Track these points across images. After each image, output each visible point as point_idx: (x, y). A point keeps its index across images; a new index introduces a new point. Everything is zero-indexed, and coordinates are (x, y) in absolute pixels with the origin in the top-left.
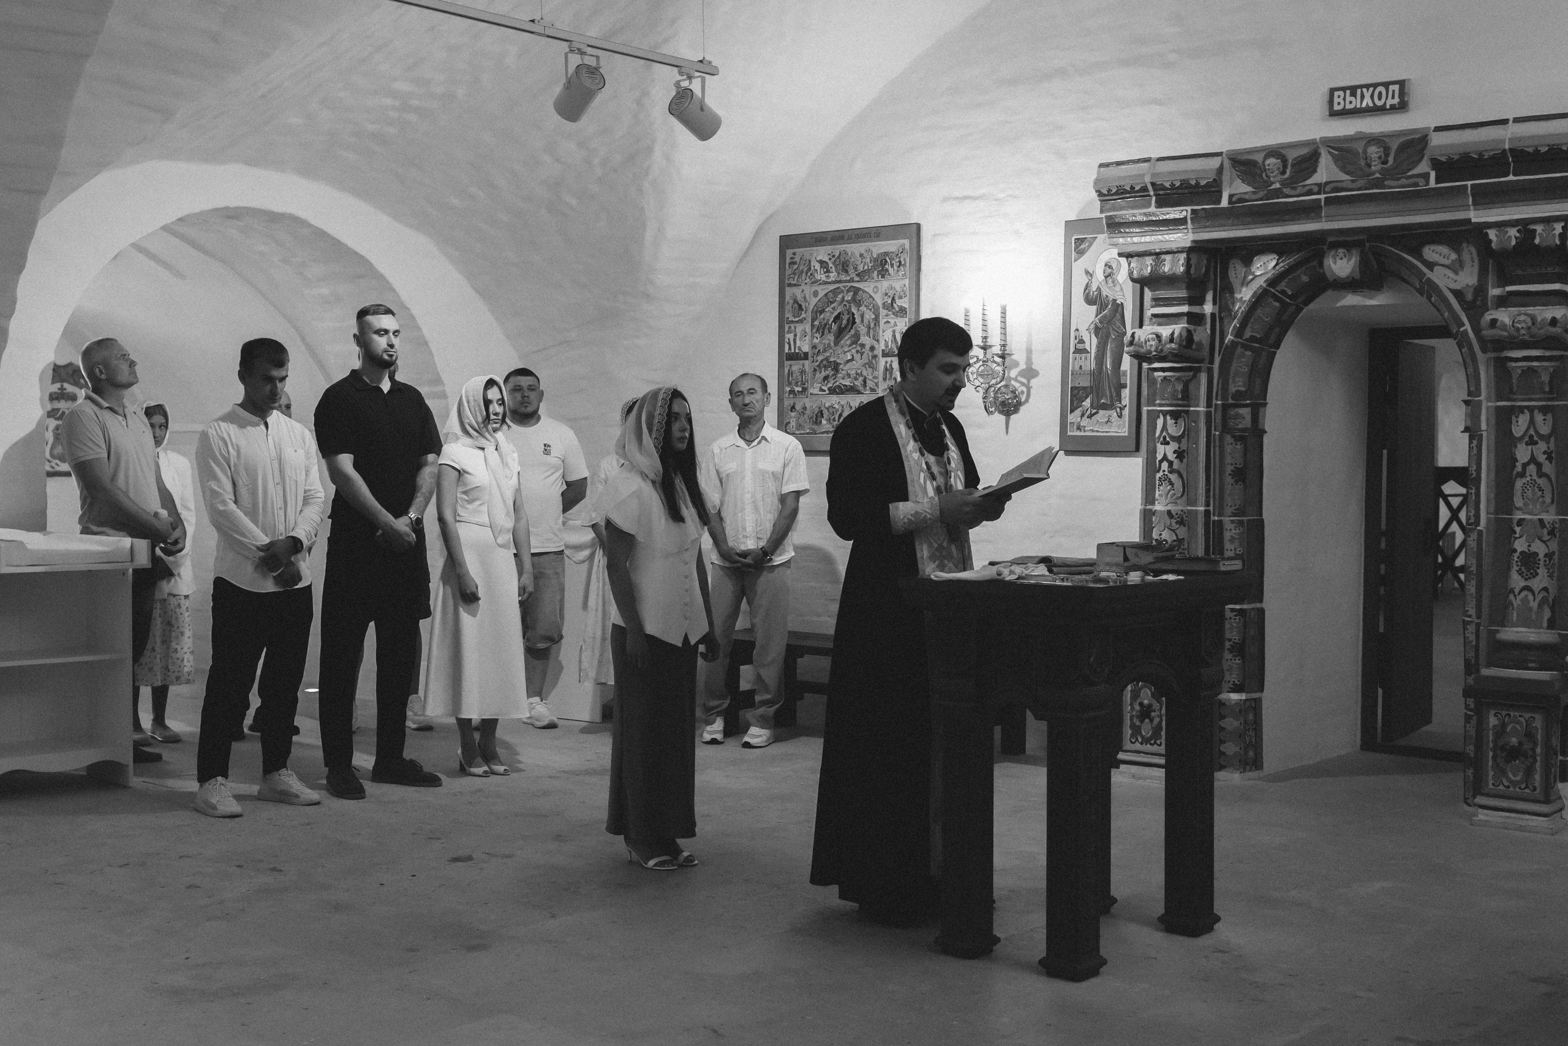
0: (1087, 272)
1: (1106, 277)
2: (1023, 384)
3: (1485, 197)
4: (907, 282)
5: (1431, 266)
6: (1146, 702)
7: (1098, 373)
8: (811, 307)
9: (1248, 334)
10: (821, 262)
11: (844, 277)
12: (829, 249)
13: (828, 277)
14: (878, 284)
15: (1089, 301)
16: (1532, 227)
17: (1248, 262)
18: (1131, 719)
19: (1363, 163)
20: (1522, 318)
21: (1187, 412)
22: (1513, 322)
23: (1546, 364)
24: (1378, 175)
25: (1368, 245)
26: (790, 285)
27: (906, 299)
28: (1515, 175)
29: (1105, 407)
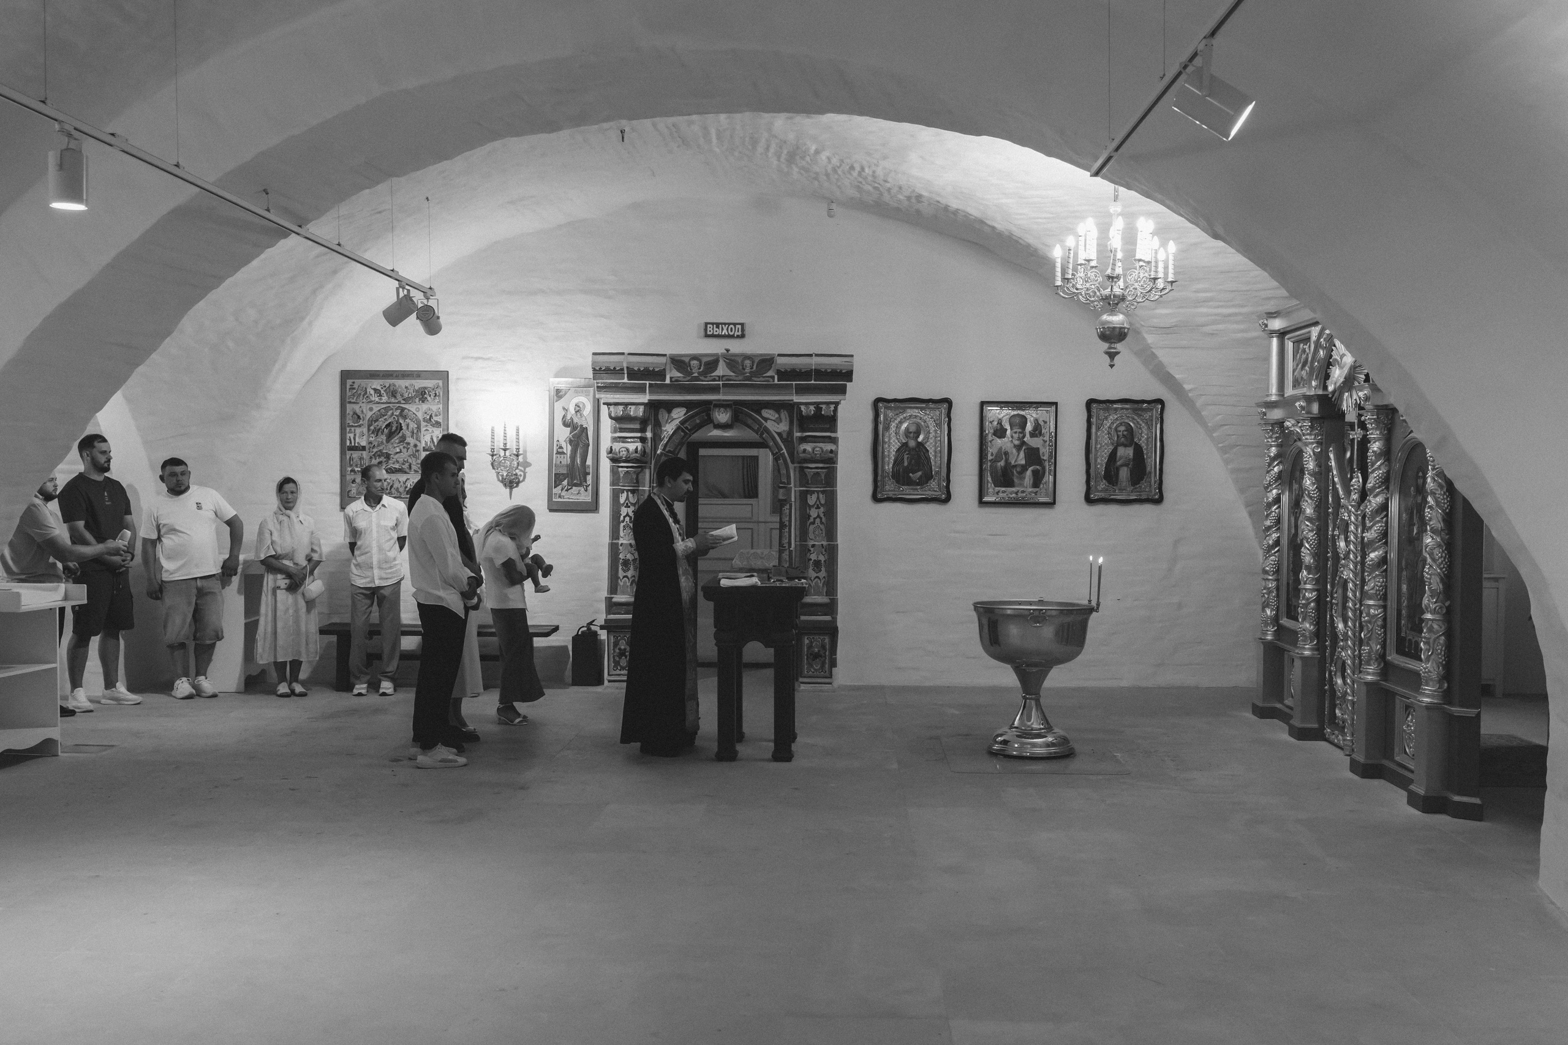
0: (564, 409)
1: (576, 412)
2: (521, 471)
3: (801, 390)
4: (441, 406)
5: (766, 419)
6: (623, 647)
7: (572, 466)
8: (368, 417)
9: (667, 449)
10: (375, 390)
11: (393, 400)
12: (381, 382)
13: (381, 399)
14: (419, 407)
15: (565, 424)
16: (821, 406)
17: (669, 411)
18: (614, 657)
19: (741, 367)
20: (818, 449)
21: (638, 490)
22: (813, 450)
23: (824, 470)
24: (748, 374)
25: (734, 407)
26: (350, 402)
27: (441, 417)
28: (815, 381)
29: (576, 485)
